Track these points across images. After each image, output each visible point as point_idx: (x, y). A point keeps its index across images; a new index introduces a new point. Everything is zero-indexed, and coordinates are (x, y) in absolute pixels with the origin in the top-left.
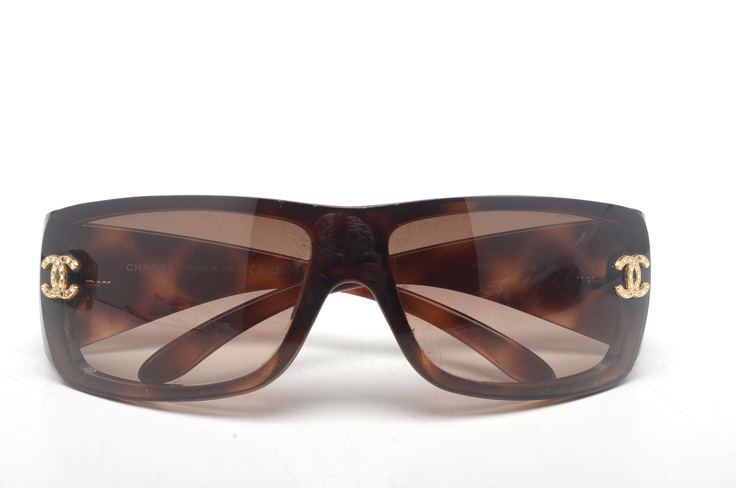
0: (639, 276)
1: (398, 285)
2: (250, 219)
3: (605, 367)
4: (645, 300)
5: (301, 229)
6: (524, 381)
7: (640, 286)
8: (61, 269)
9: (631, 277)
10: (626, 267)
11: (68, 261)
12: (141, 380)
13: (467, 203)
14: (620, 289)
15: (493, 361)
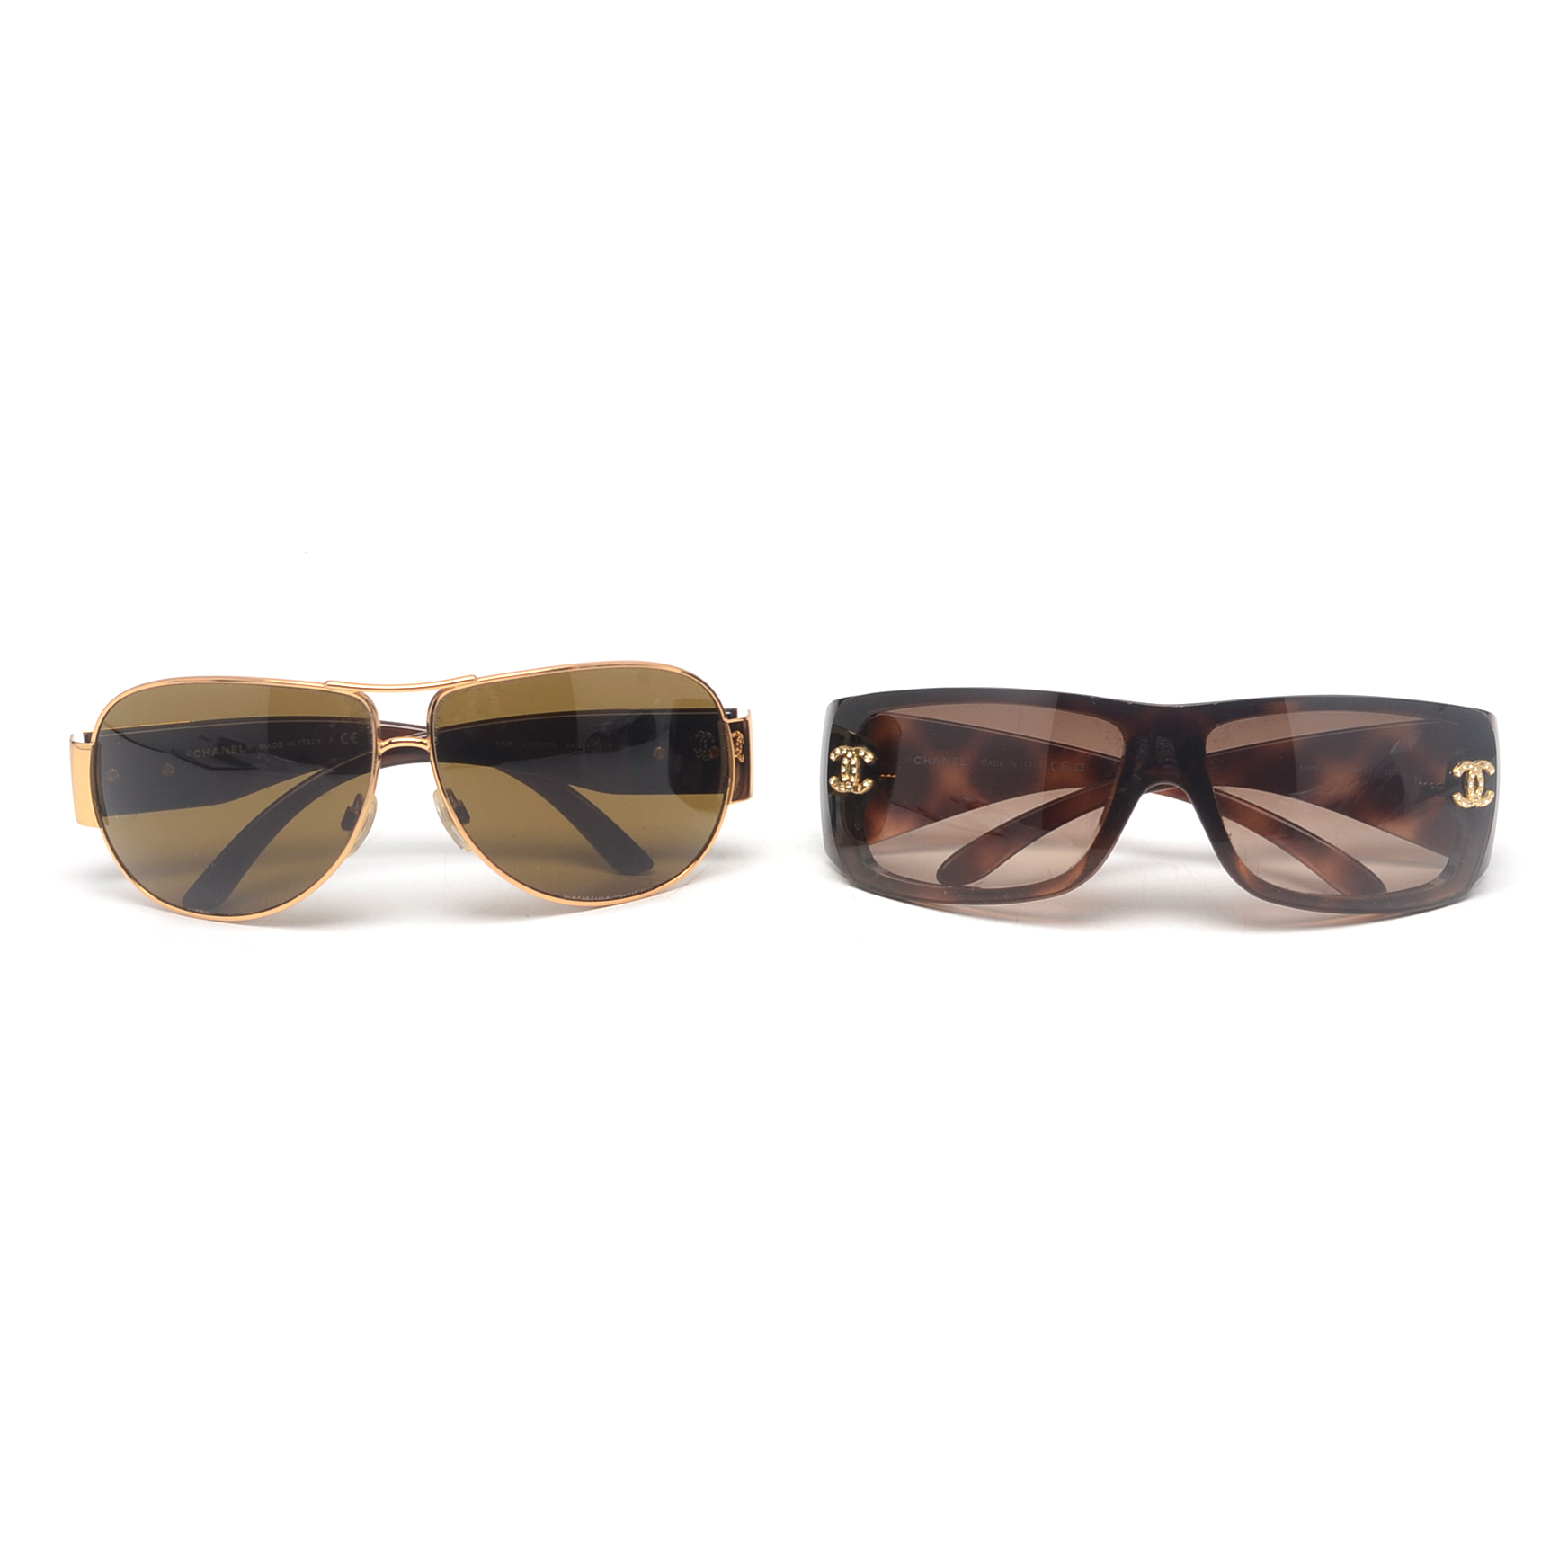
0: (1481, 784)
1: (1215, 787)
2: (1050, 713)
3: (1442, 881)
4: (1491, 808)
5: (1115, 727)
6: (1348, 894)
7: (1483, 794)
8: (854, 762)
9: (1471, 785)
10: (1466, 773)
11: (862, 754)
12: (939, 881)
13: (1286, 702)
14: (1458, 797)
15: (1319, 872)
